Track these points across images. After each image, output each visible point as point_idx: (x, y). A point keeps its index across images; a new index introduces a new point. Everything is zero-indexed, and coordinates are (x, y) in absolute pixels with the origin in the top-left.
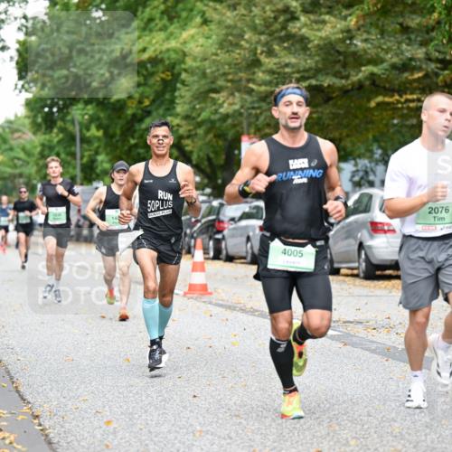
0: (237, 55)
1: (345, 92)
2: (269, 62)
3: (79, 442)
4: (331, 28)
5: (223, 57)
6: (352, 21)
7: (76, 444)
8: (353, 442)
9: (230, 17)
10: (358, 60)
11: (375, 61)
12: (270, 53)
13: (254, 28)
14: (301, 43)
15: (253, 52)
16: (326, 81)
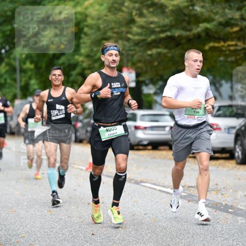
0: (120, 16)
1: (189, 40)
2: (140, 21)
5: (111, 17)
10: (198, 19)
11: (208, 20)
12: (141, 15)
14: (161, 8)
15: (131, 14)
16: (177, 33)
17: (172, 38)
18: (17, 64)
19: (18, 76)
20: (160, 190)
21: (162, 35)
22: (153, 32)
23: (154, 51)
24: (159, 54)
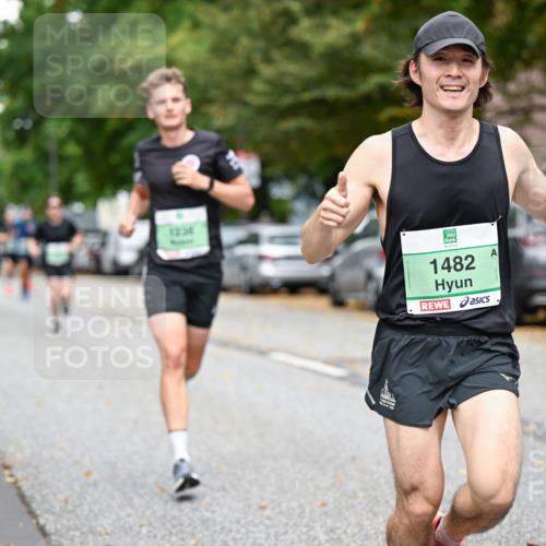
1: (352, 105)
2: (266, 71)
3: (55, 494)
4: (335, 32)
6: (360, 25)
7: (51, 496)
8: (361, 494)
11: (386, 69)
12: (268, 60)
13: (251, 34)
14: (301, 50)
15: (249, 59)
16: (332, 92)
17: (320, 103)
18: (51, 146)
19: (53, 167)
20: (303, 369)
21: (307, 96)
22: (287, 90)
23: (289, 125)
24: (301, 131)
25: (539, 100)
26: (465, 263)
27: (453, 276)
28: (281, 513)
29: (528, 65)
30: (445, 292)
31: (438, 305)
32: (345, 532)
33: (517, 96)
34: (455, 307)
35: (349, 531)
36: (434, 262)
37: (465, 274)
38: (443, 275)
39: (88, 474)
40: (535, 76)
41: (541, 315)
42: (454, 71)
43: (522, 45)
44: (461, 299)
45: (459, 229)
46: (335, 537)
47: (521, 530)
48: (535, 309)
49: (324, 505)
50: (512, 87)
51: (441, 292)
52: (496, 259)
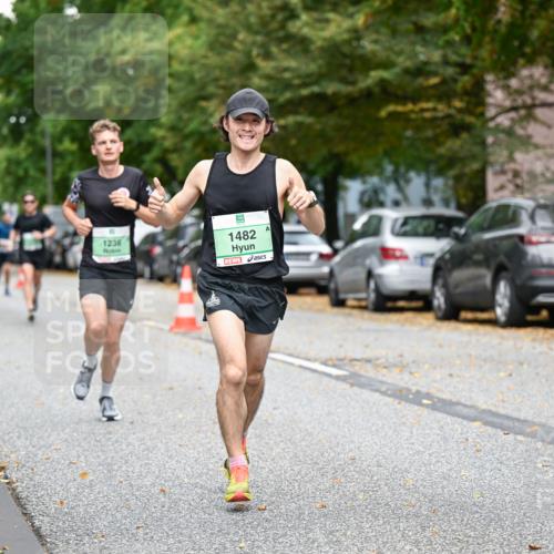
0: (230, 57)
1: (352, 100)
2: (265, 66)
3: (50, 496)
4: (336, 27)
5: (213, 60)
6: (360, 20)
7: (47, 499)
8: (360, 496)
9: (221, 14)
10: (368, 63)
11: (387, 65)
12: (267, 56)
13: (249, 28)
14: (302, 44)
15: (248, 54)
16: (331, 88)
17: (321, 97)
18: (47, 143)
19: (48, 164)
20: (301, 367)
21: (305, 92)
22: (288, 86)
23: (290, 120)
24: (300, 125)
25: (542, 96)
26: (250, 235)
27: (242, 243)
28: (281, 515)
29: (531, 61)
30: (238, 252)
31: (234, 260)
32: (345, 534)
33: (519, 92)
34: (245, 262)
35: (349, 533)
36: (231, 234)
37: (250, 242)
38: (236, 242)
39: (84, 475)
40: (538, 72)
41: (544, 313)
42: (247, 127)
43: (524, 41)
44: (249, 257)
45: (246, 214)
46: (335, 539)
47: (523, 532)
48: (538, 308)
49: (324, 507)
50: (514, 83)
51: (236, 252)
52: (269, 233)
